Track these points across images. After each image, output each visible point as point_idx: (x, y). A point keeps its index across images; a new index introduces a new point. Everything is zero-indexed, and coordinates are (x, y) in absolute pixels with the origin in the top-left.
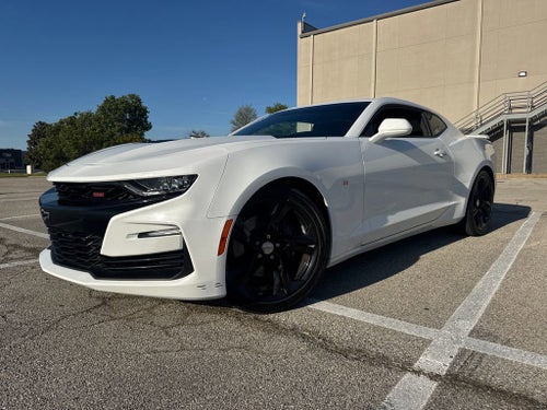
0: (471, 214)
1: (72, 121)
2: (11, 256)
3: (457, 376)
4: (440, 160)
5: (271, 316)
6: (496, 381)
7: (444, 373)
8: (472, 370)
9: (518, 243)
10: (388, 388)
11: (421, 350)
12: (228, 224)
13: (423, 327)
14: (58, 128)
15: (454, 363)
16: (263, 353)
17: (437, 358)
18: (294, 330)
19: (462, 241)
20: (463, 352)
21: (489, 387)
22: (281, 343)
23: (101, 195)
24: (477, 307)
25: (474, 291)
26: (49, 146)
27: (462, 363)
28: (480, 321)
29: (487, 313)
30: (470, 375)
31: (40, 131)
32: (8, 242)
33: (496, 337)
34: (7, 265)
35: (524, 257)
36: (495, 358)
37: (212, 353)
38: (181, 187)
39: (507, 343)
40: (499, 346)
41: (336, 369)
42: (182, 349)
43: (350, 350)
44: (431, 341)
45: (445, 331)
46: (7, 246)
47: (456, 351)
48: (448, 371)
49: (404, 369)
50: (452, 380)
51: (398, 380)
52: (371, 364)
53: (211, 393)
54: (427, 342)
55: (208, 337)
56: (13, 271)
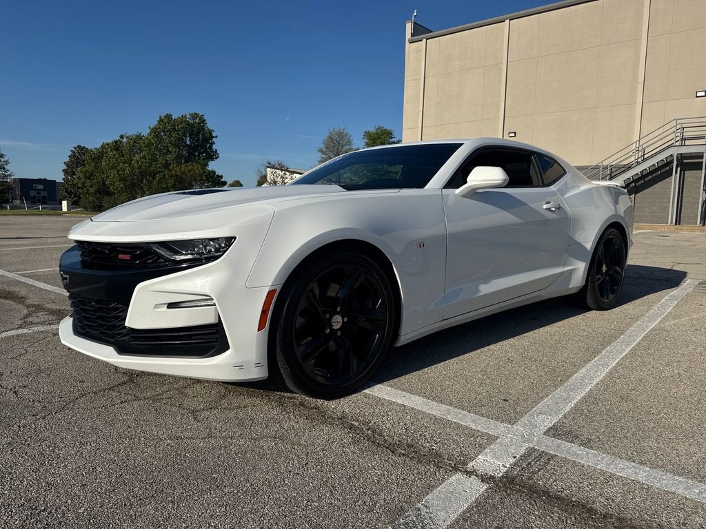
0: (593, 282)
1: (116, 146)
2: (31, 319)
3: (514, 478)
4: (549, 215)
5: (320, 402)
6: (557, 486)
7: (501, 475)
8: (533, 473)
9: (651, 320)
10: (430, 488)
11: (482, 448)
12: (271, 294)
13: (492, 422)
14: (100, 155)
15: (515, 464)
16: (299, 445)
17: (498, 458)
18: (343, 419)
19: (580, 316)
20: (531, 451)
21: (546, 493)
22: (323, 433)
23: (128, 257)
24: (567, 400)
25: (571, 380)
26: (90, 176)
27: (524, 465)
28: (565, 417)
29: (576, 408)
30: (529, 478)
31: (79, 158)
32: (29, 302)
33: (576, 437)
34: (25, 331)
35: (651, 339)
36: (565, 461)
37: (242, 442)
38: (217, 250)
39: (587, 444)
40: (574, 448)
41: (377, 465)
42: (210, 436)
43: (400, 445)
44: (497, 438)
45: (518, 427)
46: (28, 307)
47: (522, 451)
48: (506, 473)
49: (455, 469)
50: (506, 484)
51: (444, 480)
52: (419, 462)
53: (231, 485)
54: (491, 439)
55: (241, 424)
56: (32, 339)
